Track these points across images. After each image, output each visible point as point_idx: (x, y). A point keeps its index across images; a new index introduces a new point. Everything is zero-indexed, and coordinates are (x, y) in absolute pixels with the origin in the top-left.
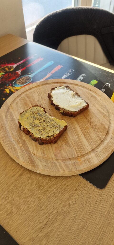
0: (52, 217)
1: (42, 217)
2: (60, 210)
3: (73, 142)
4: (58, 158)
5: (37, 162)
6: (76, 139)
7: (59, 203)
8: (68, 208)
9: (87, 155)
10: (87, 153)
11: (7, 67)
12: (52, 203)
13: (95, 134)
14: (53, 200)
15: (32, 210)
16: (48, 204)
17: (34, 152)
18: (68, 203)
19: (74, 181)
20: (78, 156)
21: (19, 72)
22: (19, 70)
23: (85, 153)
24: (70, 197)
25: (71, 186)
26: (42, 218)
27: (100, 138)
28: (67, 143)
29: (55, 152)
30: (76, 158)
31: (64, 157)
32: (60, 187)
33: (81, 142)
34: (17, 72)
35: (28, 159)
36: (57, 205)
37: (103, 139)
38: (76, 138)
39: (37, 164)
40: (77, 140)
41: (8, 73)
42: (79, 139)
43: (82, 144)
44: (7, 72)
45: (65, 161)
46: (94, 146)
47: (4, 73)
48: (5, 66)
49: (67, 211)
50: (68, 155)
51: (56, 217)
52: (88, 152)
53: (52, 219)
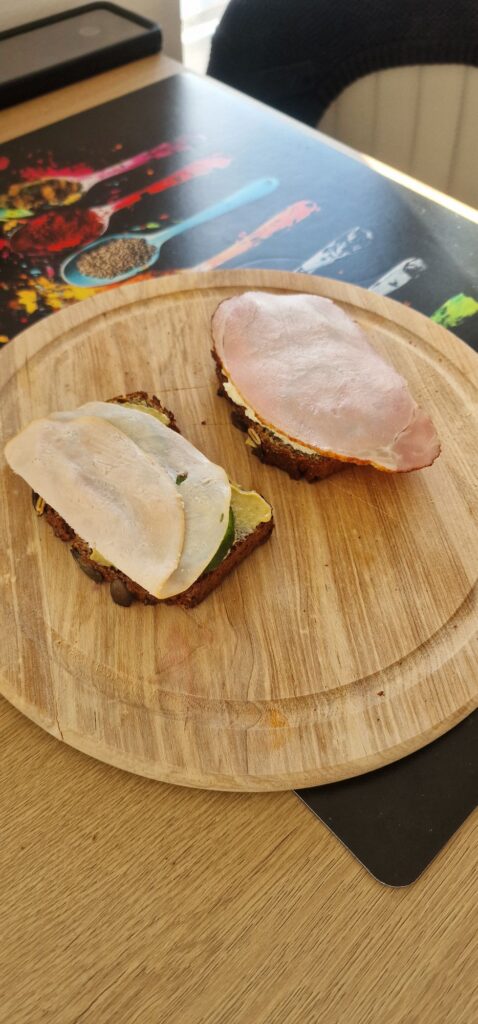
0: (113, 993)
1: (61, 988)
2: (159, 966)
3: (270, 616)
4: (167, 688)
5: (57, 685)
6: (292, 606)
7: (161, 923)
8: (200, 961)
9: (322, 704)
10: (324, 694)
11: (51, 183)
12: (125, 916)
13: (397, 597)
14: (136, 902)
15: (19, 938)
16: (105, 919)
17: (61, 628)
18: (209, 931)
19: (262, 818)
20: (277, 702)
21: (104, 213)
22: (103, 202)
23: (318, 691)
24: (224, 902)
25: (241, 842)
26: (58, 991)
27: (416, 628)
28: (237, 617)
29: (164, 651)
30: (263, 709)
31: (203, 690)
32: (186, 835)
33: (311, 624)
34: (94, 216)
35: (21, 660)
36: (151, 932)
37: (434, 631)
38: (294, 596)
39: (57, 695)
40: (295, 612)
41: (52, 214)
42: (307, 609)
43: (313, 640)
44: (45, 208)
45: (198, 712)
46: (374, 662)
47: (32, 210)
48: (44, 179)
49: (192, 976)
50: (224, 684)
51: (131, 999)
52: (334, 687)
53: (109, 1005)
